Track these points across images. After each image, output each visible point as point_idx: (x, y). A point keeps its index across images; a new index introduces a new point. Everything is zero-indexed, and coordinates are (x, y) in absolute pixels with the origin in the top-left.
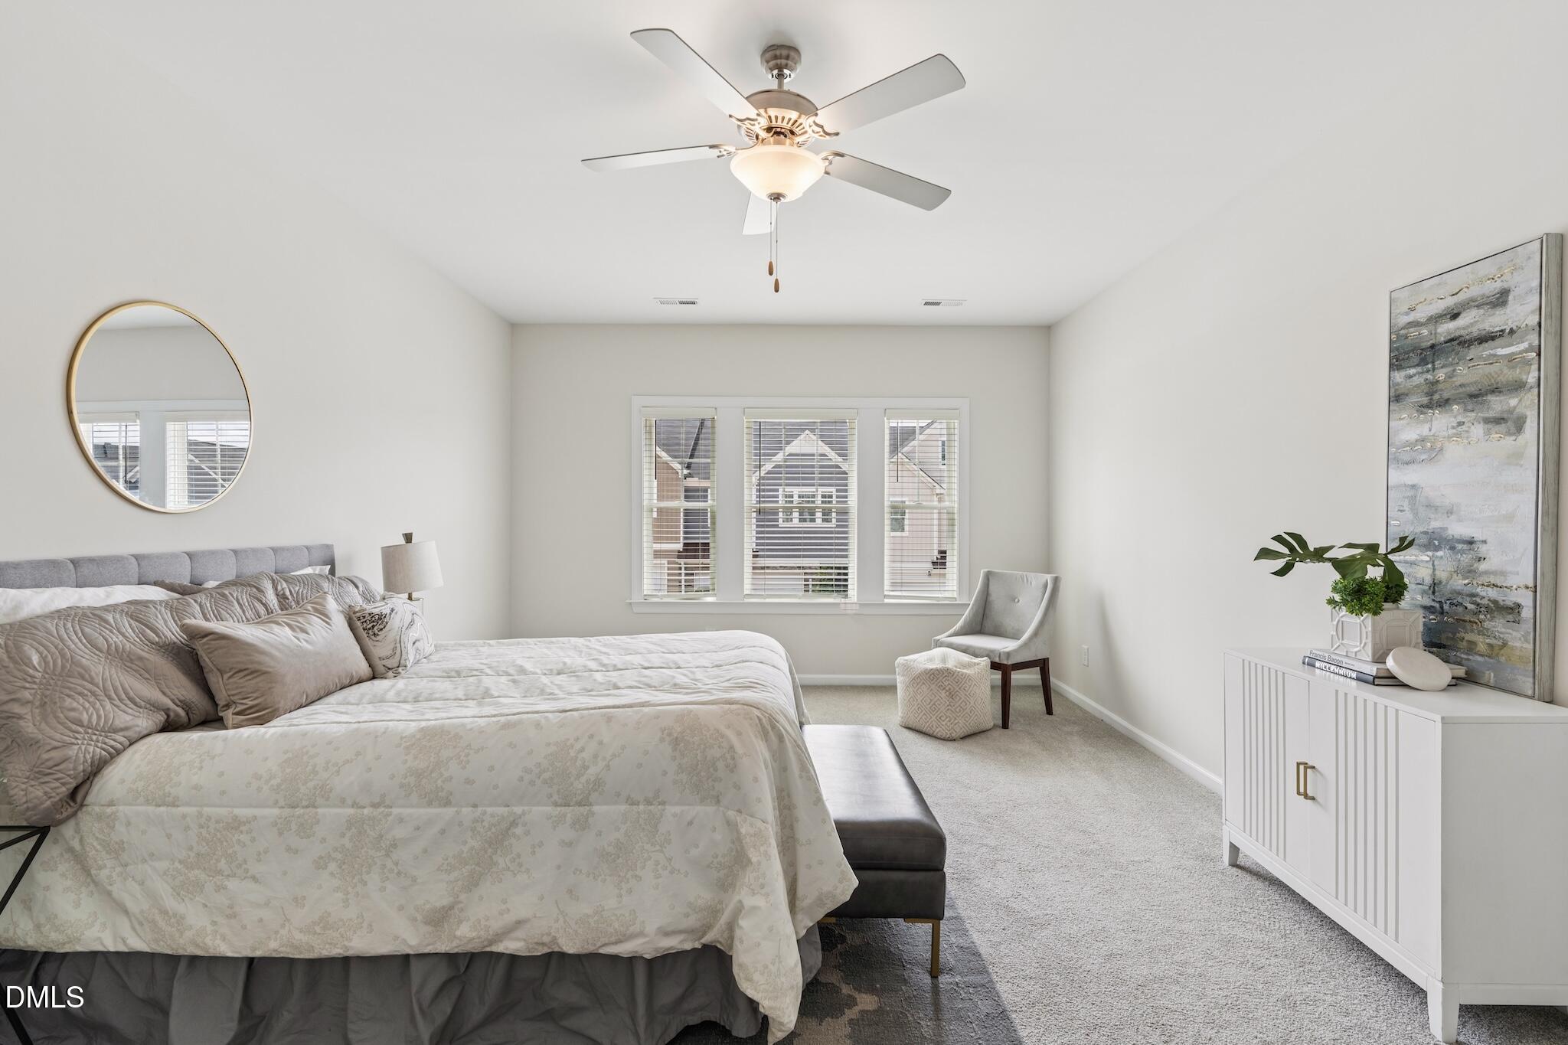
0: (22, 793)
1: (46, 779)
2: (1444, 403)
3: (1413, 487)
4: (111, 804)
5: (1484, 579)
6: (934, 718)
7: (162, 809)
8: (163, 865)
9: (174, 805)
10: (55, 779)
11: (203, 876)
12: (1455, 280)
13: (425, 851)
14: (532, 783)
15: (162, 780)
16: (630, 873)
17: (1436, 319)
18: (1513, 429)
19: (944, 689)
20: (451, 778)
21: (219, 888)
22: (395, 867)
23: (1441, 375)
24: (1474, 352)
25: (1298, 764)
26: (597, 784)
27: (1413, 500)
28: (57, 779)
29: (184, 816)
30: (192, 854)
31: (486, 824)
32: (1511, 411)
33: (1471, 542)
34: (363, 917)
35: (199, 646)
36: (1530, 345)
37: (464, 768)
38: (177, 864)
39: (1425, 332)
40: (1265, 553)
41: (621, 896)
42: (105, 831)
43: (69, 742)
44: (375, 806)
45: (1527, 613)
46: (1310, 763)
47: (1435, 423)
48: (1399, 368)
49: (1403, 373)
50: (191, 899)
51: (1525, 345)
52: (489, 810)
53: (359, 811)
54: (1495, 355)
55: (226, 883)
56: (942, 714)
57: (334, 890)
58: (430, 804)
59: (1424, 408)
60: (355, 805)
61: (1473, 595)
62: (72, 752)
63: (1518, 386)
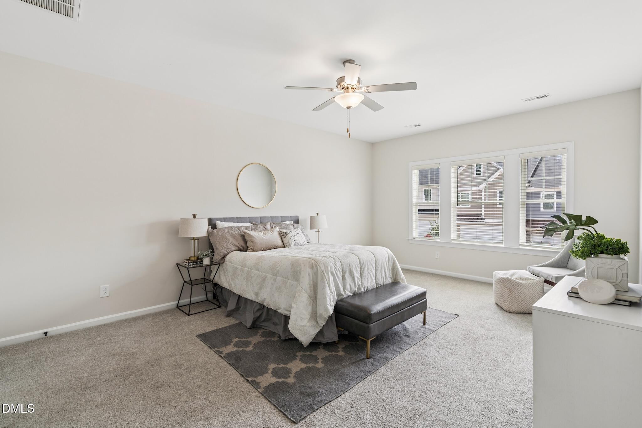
6: (502, 300)
7: (232, 264)
13: (255, 280)
16: (281, 293)
19: (507, 287)
26: (278, 272)
28: (221, 256)
31: (262, 276)
35: (245, 235)
52: (263, 273)
56: (506, 299)
62: (222, 251)
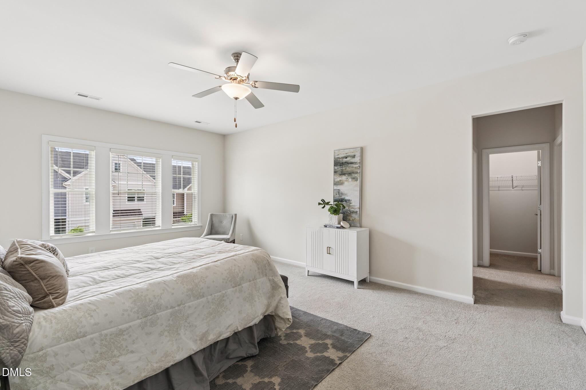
0: (8, 355)
1: (17, 344)
2: (344, 174)
3: (339, 190)
4: (41, 349)
5: (351, 207)
7: (77, 340)
8: (79, 367)
9: (84, 336)
10: (21, 343)
11: (105, 362)
12: (347, 151)
13: (199, 315)
14: (226, 283)
15: (72, 328)
16: (253, 301)
17: (343, 158)
18: (356, 180)
20: (203, 288)
21: (114, 364)
22: (188, 325)
23: (344, 168)
24: (350, 165)
25: (327, 247)
26: (242, 278)
27: (339, 192)
28: (22, 343)
29: (92, 339)
30: (97, 355)
31: (216, 299)
32: (356, 177)
33: (349, 200)
34: (179, 347)
36: (359, 166)
37: (205, 284)
38: (89, 363)
39: (341, 160)
40: (319, 204)
41: (252, 308)
42: (39, 365)
43: (21, 322)
44: (179, 305)
45: (358, 212)
46: (329, 247)
47: (343, 178)
48: (336, 166)
49: (337, 167)
50: (100, 375)
51: (358, 166)
52: (216, 295)
53: (174, 309)
54: (353, 166)
55: (118, 359)
57: (168, 342)
58: (198, 299)
59: (340, 175)
60: (172, 307)
61: (350, 210)
63: (357, 173)
